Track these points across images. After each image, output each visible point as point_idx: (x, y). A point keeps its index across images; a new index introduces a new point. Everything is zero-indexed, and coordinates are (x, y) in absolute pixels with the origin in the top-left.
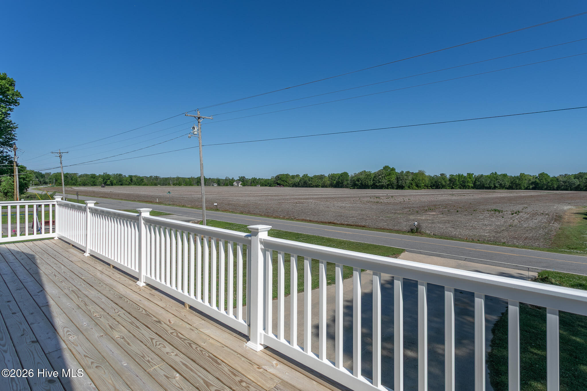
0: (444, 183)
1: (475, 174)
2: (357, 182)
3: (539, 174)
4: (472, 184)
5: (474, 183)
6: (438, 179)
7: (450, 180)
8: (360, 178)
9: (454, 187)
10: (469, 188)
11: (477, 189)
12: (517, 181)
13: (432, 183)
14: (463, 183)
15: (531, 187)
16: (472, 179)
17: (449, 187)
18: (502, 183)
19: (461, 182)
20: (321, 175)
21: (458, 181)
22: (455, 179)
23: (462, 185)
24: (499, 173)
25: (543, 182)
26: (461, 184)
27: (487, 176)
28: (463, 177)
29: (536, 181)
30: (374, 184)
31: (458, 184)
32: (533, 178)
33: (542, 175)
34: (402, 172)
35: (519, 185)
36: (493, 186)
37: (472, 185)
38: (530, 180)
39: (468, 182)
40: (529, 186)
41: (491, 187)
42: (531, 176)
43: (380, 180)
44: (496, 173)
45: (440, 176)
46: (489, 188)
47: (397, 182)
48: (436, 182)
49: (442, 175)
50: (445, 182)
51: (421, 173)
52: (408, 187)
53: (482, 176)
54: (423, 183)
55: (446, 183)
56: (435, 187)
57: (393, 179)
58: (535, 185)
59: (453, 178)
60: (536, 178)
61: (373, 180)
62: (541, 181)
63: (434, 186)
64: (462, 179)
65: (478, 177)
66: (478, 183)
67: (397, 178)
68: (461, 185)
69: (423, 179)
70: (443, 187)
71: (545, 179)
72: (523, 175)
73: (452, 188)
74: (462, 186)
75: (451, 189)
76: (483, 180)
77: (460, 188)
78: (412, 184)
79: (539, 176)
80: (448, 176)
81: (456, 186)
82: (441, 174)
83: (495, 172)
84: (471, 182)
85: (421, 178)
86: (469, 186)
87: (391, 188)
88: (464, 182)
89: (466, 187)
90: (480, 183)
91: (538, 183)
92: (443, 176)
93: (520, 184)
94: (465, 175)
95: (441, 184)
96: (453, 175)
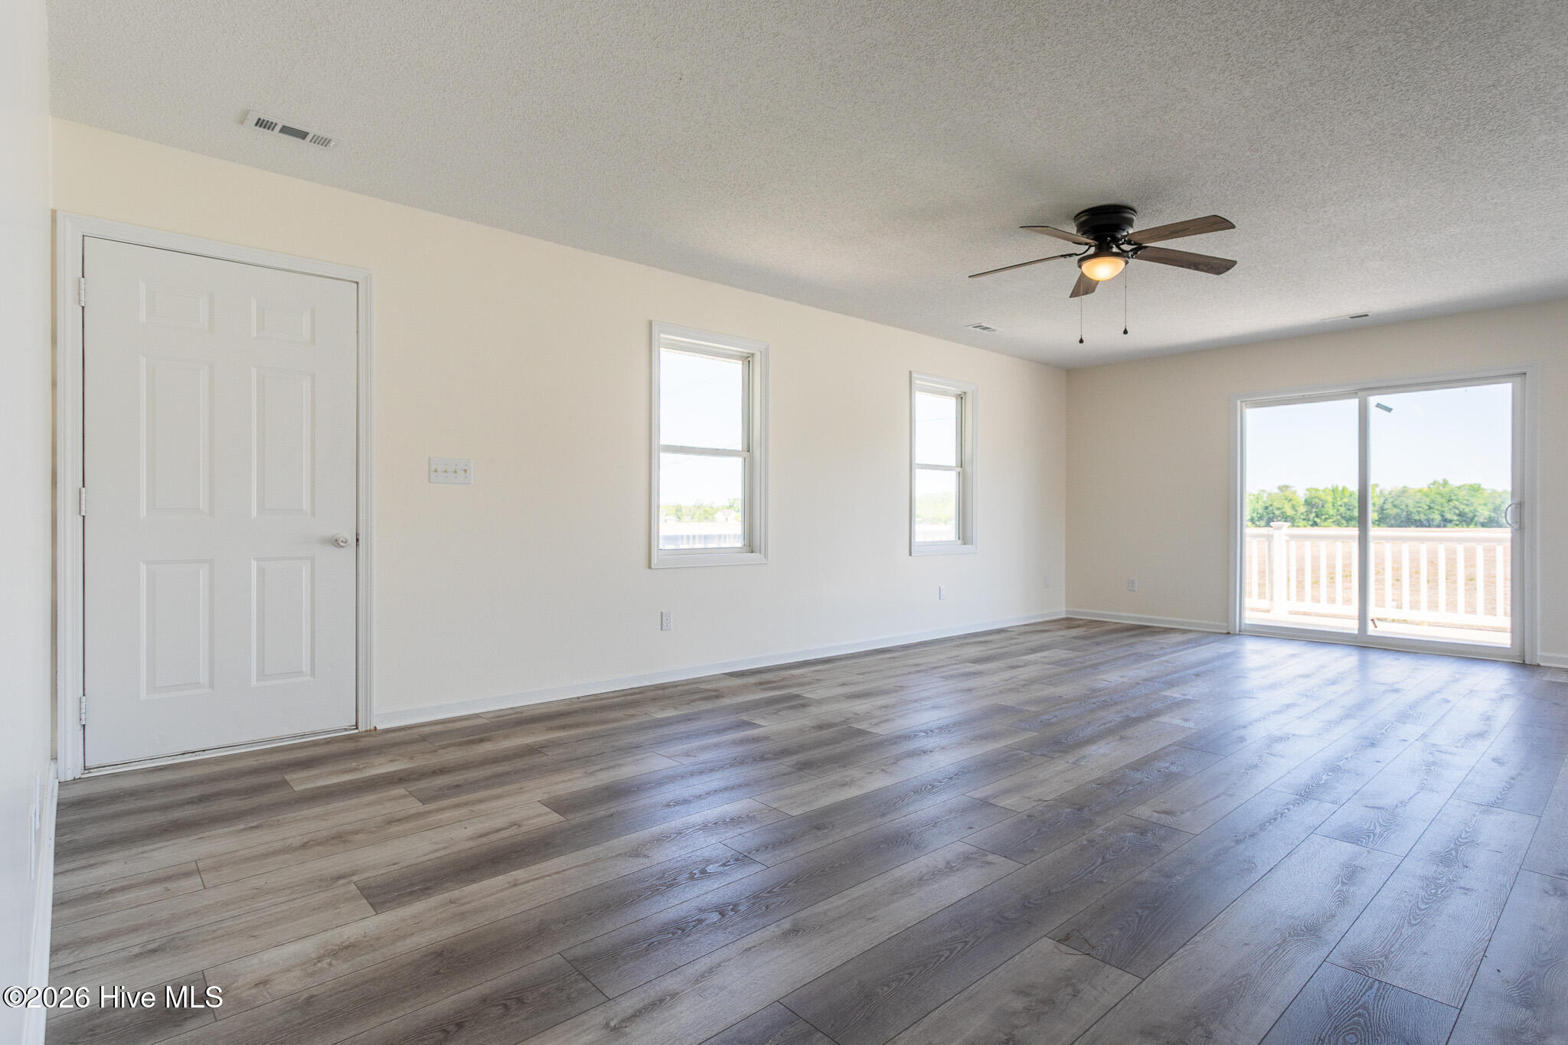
14: (1349, 509)
17: (1305, 522)
18: (1467, 510)
21: (1333, 506)
22: (1321, 500)
23: (1344, 515)
24: (1455, 482)
28: (1347, 494)
31: (1332, 512)
36: (1437, 518)
41: (1433, 520)
46: (1428, 524)
56: (1263, 523)
64: (1345, 500)
65: (1394, 494)
68: (1339, 517)
74: (1343, 518)
76: (1410, 502)
83: (1444, 480)
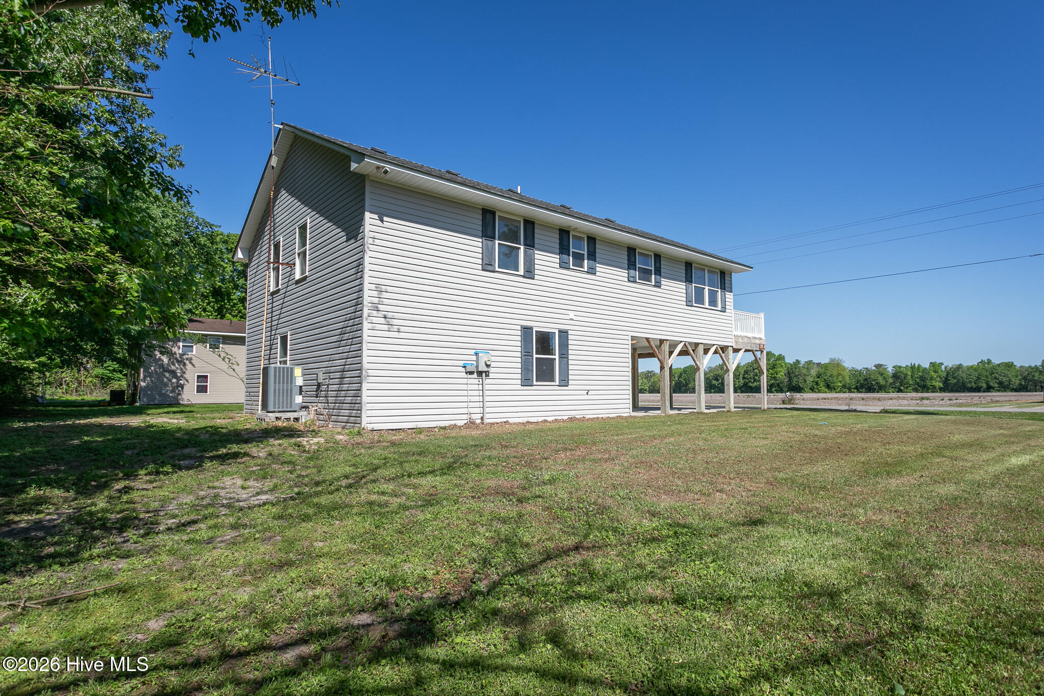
0: (882, 382)
1: (946, 364)
2: (714, 382)
4: (940, 382)
5: (946, 381)
6: (870, 375)
7: (895, 376)
8: (719, 375)
9: (902, 388)
10: (934, 389)
11: (952, 391)
13: (858, 381)
16: (940, 373)
19: (918, 380)
20: (649, 372)
26: (918, 384)
27: (972, 367)
30: (745, 385)
34: (798, 362)
35: (1041, 382)
37: (941, 385)
39: (932, 379)
43: (756, 378)
44: (989, 361)
45: (874, 368)
47: (789, 380)
48: (866, 380)
49: (878, 366)
50: (885, 378)
51: (836, 364)
52: (810, 389)
53: (960, 367)
54: (840, 382)
55: (886, 381)
57: (781, 374)
59: (901, 372)
61: (744, 378)
63: (862, 386)
66: (954, 381)
67: (789, 373)
69: (839, 374)
70: (881, 388)
73: (900, 391)
75: (898, 392)
77: (916, 390)
78: (817, 384)
80: (890, 369)
81: (907, 387)
82: (876, 366)
84: (939, 379)
85: (835, 373)
86: (934, 387)
87: (777, 391)
88: (923, 379)
89: (928, 388)
90: (955, 381)
92: (880, 370)
94: (926, 365)
95: (877, 383)
96: (900, 367)
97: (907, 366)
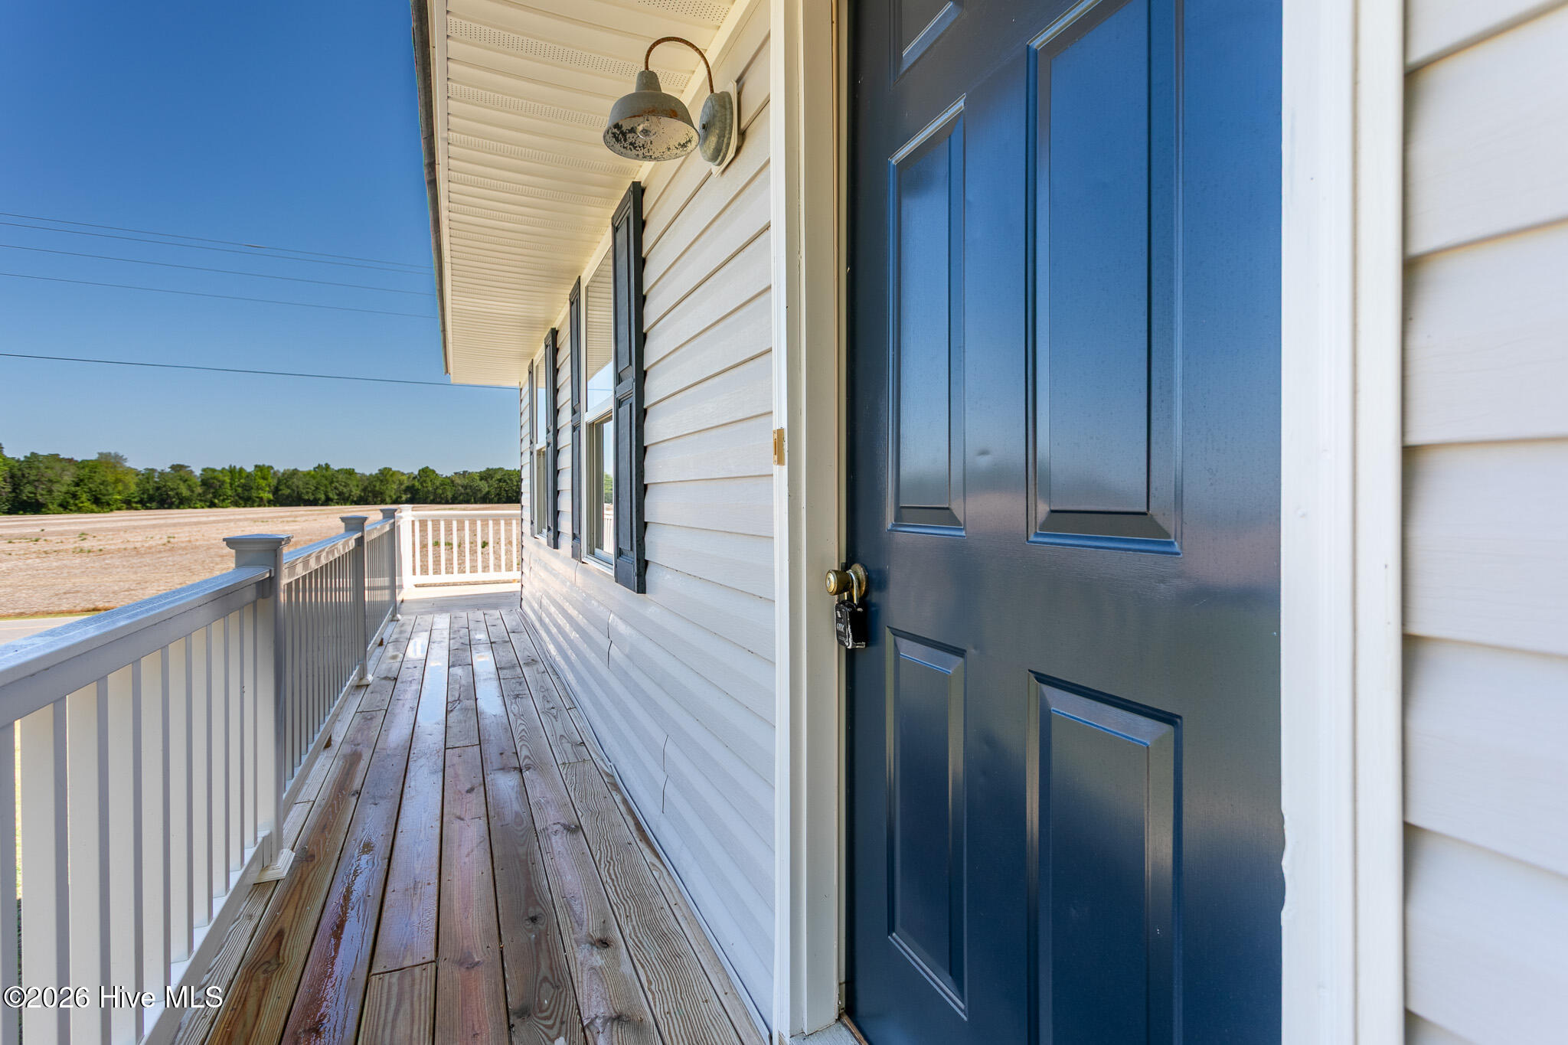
0: (185, 492)
1: (276, 469)
3: (419, 471)
4: (269, 492)
5: (276, 491)
6: (166, 481)
7: (206, 483)
9: (216, 501)
10: (261, 503)
11: (282, 505)
12: (378, 484)
13: (144, 491)
15: (404, 497)
16: (270, 480)
19: (240, 490)
25: (427, 487)
26: (238, 495)
27: (309, 473)
29: (413, 486)
32: (409, 478)
33: (425, 472)
35: (381, 493)
37: (271, 496)
38: (401, 484)
39: (259, 488)
40: (401, 497)
42: (403, 474)
44: (327, 466)
45: (171, 471)
48: (158, 489)
49: (177, 468)
50: (190, 488)
51: (110, 462)
53: (295, 472)
54: (119, 493)
55: (193, 491)
58: (412, 493)
59: (214, 478)
60: (414, 478)
62: (424, 485)
63: (151, 499)
66: (287, 492)
69: (117, 481)
70: (183, 502)
71: (431, 481)
72: (388, 472)
73: (212, 505)
75: (210, 507)
77: (236, 504)
78: (79, 496)
79: (419, 474)
80: (198, 472)
81: (224, 500)
82: (173, 467)
84: (267, 489)
85: (110, 478)
86: (261, 499)
88: (246, 487)
89: (254, 501)
90: (289, 491)
91: (418, 489)
92: (182, 473)
93: (381, 491)
94: (250, 469)
95: (177, 494)
96: (214, 470)
97: (224, 469)
